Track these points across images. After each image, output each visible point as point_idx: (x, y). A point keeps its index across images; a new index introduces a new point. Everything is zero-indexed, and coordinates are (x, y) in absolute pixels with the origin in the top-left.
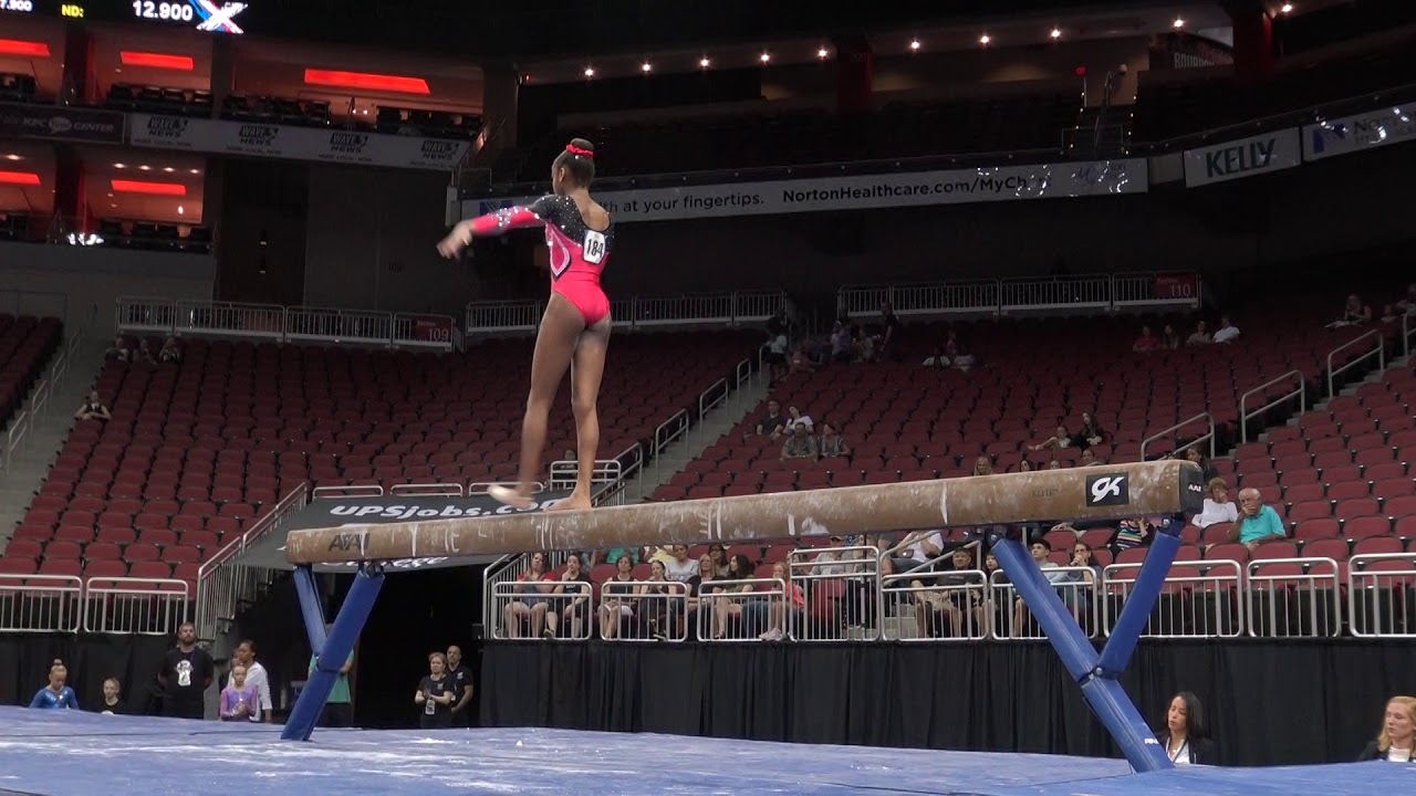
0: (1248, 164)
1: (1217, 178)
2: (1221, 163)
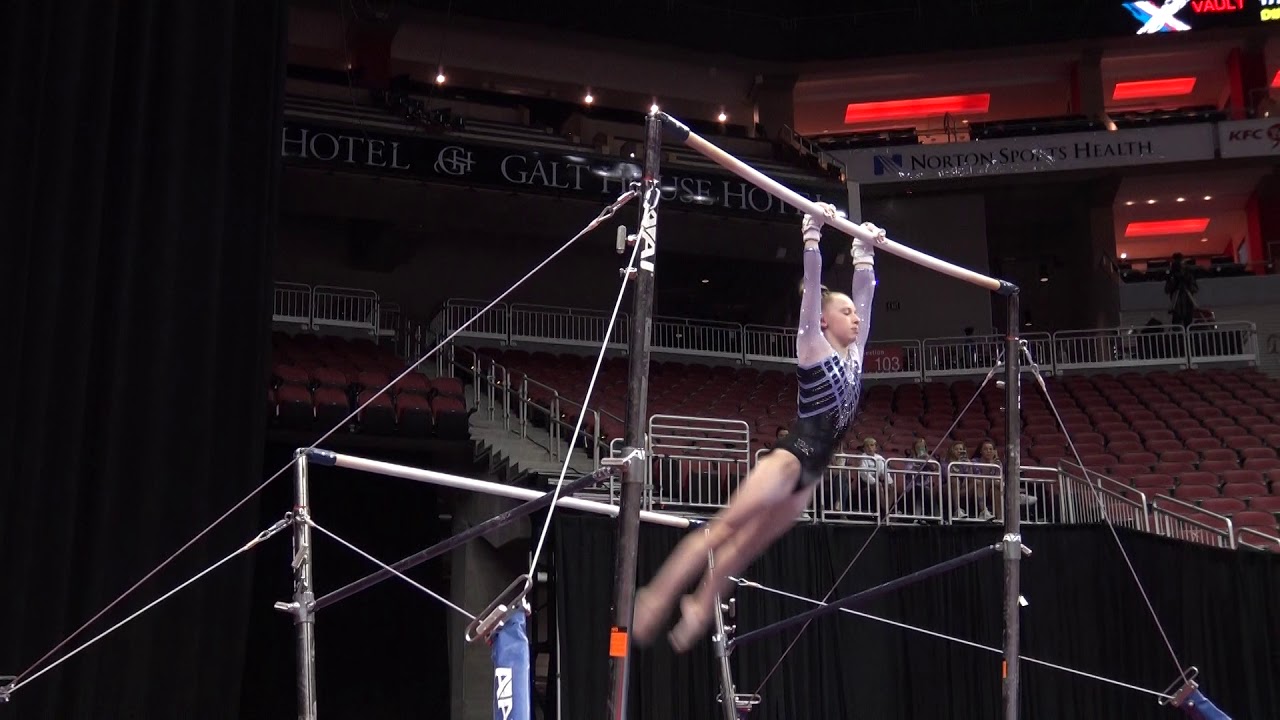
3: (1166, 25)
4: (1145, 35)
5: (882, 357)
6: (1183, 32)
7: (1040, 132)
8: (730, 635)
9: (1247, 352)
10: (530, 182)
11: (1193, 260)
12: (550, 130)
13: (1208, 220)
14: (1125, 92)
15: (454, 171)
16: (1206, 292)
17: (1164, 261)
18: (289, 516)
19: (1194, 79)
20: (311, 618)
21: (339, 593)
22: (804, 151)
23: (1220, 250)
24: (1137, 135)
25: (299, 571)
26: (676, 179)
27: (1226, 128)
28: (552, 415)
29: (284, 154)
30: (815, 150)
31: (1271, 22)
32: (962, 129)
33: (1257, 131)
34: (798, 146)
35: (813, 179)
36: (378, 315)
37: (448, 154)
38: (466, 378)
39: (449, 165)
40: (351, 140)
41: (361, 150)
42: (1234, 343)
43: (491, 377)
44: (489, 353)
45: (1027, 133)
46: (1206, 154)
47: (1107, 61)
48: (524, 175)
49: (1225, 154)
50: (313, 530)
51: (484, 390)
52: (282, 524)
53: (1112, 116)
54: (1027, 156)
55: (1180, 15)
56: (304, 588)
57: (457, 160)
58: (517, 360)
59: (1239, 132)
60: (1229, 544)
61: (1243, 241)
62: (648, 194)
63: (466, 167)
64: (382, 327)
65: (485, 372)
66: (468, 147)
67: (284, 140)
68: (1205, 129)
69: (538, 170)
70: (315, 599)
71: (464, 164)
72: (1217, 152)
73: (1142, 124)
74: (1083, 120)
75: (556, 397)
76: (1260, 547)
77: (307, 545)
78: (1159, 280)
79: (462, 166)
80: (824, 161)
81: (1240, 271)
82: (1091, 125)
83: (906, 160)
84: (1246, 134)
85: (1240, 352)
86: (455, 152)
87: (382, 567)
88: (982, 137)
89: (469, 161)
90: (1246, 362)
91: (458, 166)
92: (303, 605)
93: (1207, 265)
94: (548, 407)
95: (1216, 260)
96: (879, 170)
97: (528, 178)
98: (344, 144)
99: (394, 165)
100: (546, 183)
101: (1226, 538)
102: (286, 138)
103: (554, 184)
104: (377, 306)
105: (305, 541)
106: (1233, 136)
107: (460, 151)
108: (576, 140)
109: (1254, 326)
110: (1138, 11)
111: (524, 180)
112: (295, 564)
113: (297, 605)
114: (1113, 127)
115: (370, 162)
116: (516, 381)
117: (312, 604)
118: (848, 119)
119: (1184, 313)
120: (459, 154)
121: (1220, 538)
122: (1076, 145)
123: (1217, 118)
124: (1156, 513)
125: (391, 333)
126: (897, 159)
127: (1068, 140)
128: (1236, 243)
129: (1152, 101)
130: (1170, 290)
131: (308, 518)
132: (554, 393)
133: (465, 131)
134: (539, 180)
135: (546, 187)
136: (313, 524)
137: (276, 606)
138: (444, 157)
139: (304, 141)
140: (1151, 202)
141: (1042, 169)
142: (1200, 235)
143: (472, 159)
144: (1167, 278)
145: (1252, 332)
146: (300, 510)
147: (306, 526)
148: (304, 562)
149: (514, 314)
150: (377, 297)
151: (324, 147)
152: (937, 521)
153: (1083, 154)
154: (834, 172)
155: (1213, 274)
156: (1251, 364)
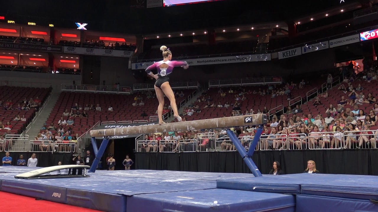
0: (291, 54)
1: (285, 57)
2: (286, 54)
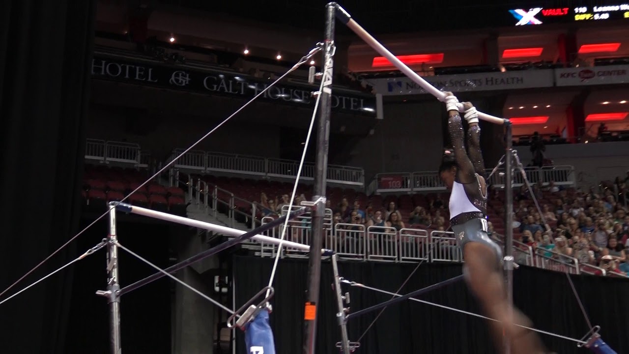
3: (530, 21)
4: (519, 25)
5: (392, 181)
6: (537, 25)
7: (469, 72)
8: (346, 313)
9: (570, 181)
10: (218, 90)
11: (542, 135)
12: (227, 66)
13: (548, 117)
14: (509, 54)
15: (180, 83)
16: (549, 152)
17: (527, 136)
18: (105, 241)
19: (541, 49)
20: (118, 300)
21: (134, 285)
22: (353, 79)
23: (553, 132)
24: (515, 74)
25: (111, 272)
26: (292, 90)
27: (559, 72)
28: (230, 206)
29: (93, 72)
30: (360, 78)
31: (580, 21)
32: (431, 71)
33: (574, 73)
34: (350, 76)
35: (359, 92)
36: (139, 157)
37: (177, 75)
38: (185, 189)
39: (177, 81)
40: (128, 67)
41: (132, 72)
42: (563, 176)
43: (198, 187)
44: (196, 176)
45: (463, 72)
46: (548, 84)
47: (501, 38)
48: (215, 86)
49: (559, 84)
50: (119, 249)
51: (194, 195)
52: (100, 245)
53: (504, 65)
54: (463, 83)
55: (537, 16)
56: (113, 282)
57: (182, 78)
58: (210, 179)
59: (565, 74)
60: (576, 272)
61: (564, 128)
62: (329, 49)
63: (186, 82)
64: (141, 163)
65: (195, 184)
66: (187, 71)
67: (93, 66)
68: (548, 72)
69: (222, 84)
70: (121, 288)
71: (184, 80)
72: (555, 84)
73: (518, 69)
74: (490, 67)
75: (232, 197)
76: (592, 274)
77: (115, 257)
78: (527, 145)
79: (184, 81)
80: (364, 83)
81: (563, 141)
82: (494, 69)
83: (404, 85)
84: (568, 75)
85: (566, 181)
86: (180, 74)
87: (159, 271)
88: (441, 74)
89: (187, 79)
90: (569, 185)
91: (182, 81)
92: (113, 292)
93: (548, 139)
94: (228, 202)
95: (553, 136)
96: (390, 88)
97: (217, 88)
98: (124, 69)
99: (150, 79)
100: (226, 91)
101: (574, 268)
102: (94, 64)
103: (231, 91)
104: (139, 152)
105: (114, 254)
106: (562, 76)
107: (183, 74)
108: (241, 70)
109: (573, 168)
110: (517, 14)
111: (215, 89)
112: (109, 268)
113: (109, 292)
114: (503, 70)
115: (137, 78)
116: (211, 189)
117: (118, 292)
118: (374, 64)
119: (539, 161)
120: (183, 75)
121: (571, 268)
122: (487, 79)
123: (554, 67)
124: (537, 257)
125: (145, 166)
126: (399, 84)
127: (482, 76)
128: (561, 129)
129: (521, 59)
130: (532, 150)
131: (116, 242)
132: (230, 195)
133: (185, 64)
134: (223, 89)
135: (227, 93)
136: (119, 245)
137: (97, 293)
138: (175, 76)
139: (103, 67)
140: (521, 108)
141: (470, 90)
142: (544, 125)
143: (189, 78)
144: (530, 144)
145: (572, 171)
146: (112, 237)
147: (115, 247)
148: (114, 267)
149: (209, 157)
150: (139, 148)
151: (114, 69)
152: (425, 261)
153: (490, 83)
154: (369, 88)
155: (551, 143)
156: (571, 186)
